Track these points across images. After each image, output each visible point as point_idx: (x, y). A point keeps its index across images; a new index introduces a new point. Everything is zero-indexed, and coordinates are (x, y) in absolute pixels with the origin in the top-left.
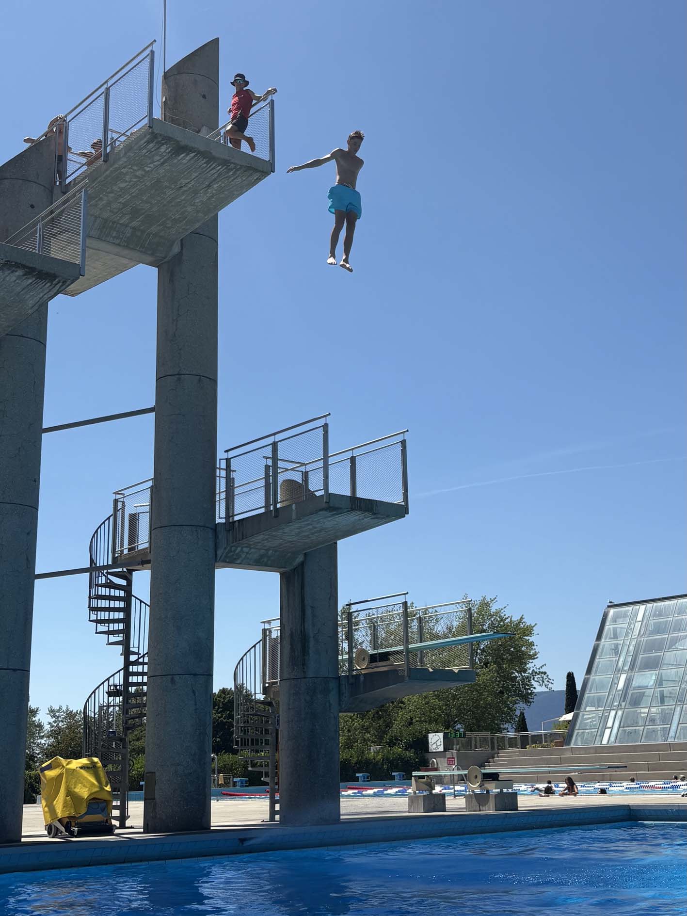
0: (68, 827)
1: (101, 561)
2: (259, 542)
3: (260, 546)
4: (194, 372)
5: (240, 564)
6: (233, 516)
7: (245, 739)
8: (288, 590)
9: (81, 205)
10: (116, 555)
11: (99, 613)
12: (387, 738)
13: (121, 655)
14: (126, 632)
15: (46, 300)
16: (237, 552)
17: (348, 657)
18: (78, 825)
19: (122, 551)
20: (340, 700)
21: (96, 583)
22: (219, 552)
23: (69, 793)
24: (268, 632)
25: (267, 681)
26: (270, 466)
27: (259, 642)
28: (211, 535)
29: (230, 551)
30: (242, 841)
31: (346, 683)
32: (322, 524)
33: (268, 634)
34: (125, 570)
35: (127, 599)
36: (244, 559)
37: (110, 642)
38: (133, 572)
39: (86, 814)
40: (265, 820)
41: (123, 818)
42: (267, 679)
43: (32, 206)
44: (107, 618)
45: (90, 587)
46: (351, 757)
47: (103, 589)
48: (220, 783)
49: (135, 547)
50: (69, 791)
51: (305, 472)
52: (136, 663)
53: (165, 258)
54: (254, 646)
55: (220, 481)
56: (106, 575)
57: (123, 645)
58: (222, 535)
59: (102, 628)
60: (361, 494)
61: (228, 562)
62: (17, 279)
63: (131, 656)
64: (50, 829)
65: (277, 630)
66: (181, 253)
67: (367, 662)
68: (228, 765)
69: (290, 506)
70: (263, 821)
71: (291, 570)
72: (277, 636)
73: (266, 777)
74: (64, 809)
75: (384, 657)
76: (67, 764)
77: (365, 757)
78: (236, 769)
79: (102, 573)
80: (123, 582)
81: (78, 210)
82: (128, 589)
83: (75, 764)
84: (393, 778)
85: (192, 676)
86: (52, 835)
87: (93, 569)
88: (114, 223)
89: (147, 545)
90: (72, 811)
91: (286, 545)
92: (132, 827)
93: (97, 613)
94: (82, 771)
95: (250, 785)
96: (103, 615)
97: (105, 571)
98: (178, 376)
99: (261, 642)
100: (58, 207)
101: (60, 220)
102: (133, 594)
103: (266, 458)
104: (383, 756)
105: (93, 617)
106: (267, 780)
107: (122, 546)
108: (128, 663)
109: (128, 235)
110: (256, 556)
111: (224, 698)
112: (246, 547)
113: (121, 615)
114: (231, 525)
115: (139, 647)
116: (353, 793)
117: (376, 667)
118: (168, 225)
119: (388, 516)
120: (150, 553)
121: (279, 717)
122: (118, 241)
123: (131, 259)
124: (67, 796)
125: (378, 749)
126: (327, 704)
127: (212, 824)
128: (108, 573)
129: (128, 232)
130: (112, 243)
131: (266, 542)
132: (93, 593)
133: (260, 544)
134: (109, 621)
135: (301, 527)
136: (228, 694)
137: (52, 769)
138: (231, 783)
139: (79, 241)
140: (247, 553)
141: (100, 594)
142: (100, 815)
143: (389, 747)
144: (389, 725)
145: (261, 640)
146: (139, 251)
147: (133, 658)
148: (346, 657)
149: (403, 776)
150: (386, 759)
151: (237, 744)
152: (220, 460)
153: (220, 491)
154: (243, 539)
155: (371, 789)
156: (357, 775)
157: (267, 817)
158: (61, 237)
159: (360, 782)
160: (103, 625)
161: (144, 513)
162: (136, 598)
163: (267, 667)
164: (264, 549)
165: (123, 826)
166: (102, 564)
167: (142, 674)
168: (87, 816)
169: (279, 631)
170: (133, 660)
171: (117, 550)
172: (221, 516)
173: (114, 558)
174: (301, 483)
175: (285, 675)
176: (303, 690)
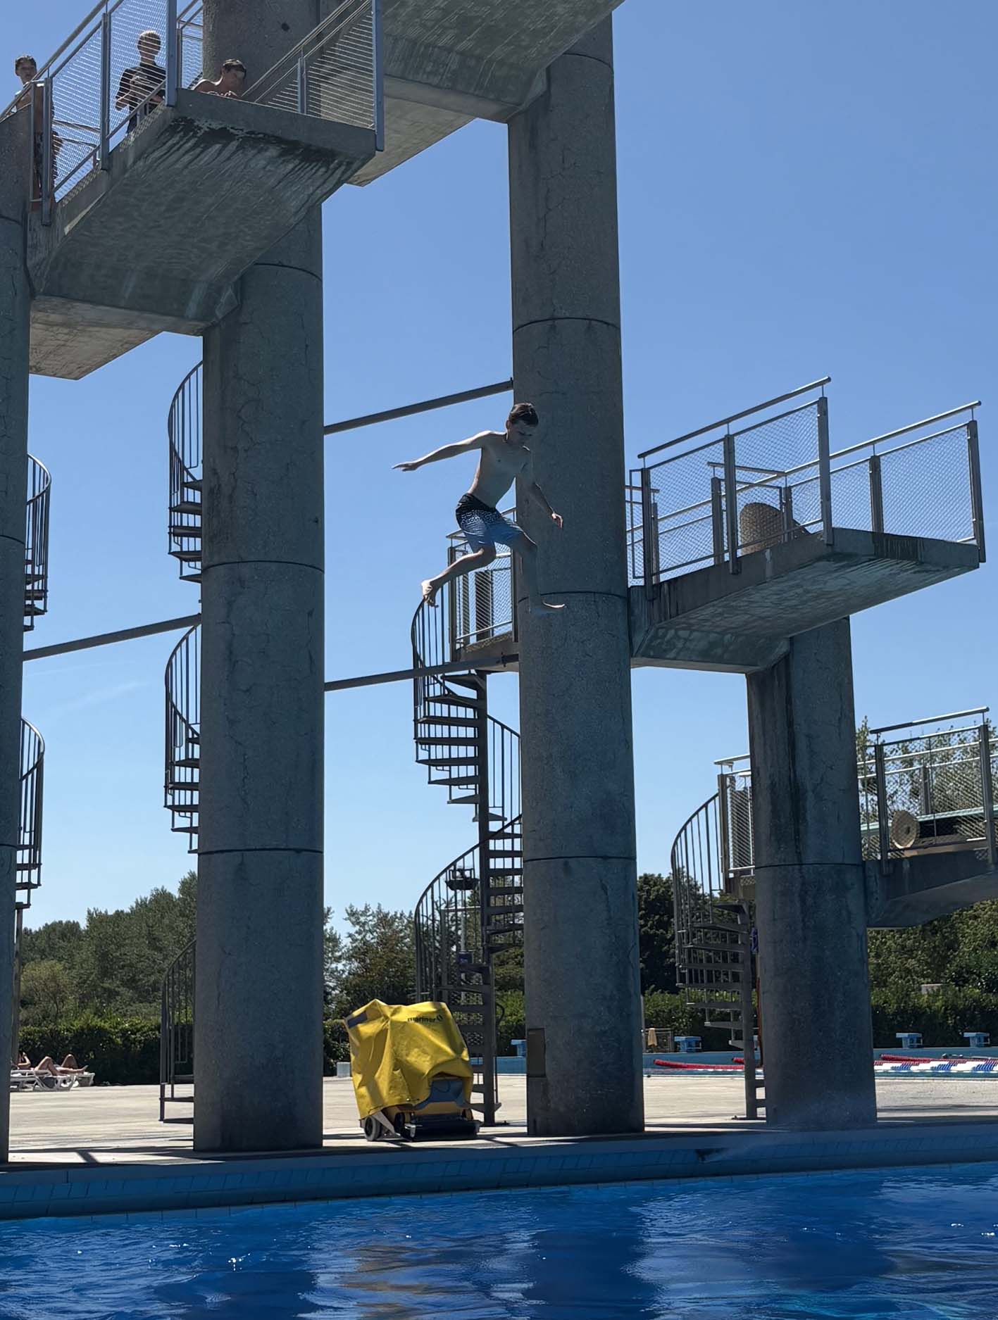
0: (398, 1122)
1: (432, 659)
2: (707, 620)
3: (710, 626)
4: (580, 314)
5: (675, 659)
6: (659, 573)
7: (696, 971)
8: (762, 705)
9: (370, 19)
10: (458, 646)
11: (433, 747)
12: (951, 969)
13: (474, 820)
14: (481, 780)
15: (318, 200)
16: (668, 637)
17: (878, 827)
18: (416, 1120)
19: (467, 640)
20: (866, 904)
21: (424, 695)
22: (638, 639)
23: (398, 1064)
24: (728, 780)
25: (732, 869)
26: (720, 480)
27: (714, 798)
28: (620, 607)
29: (655, 637)
30: (702, 1154)
31: (878, 876)
32: (822, 586)
33: (728, 783)
34: (473, 671)
35: (480, 721)
36: (681, 650)
37: (453, 798)
38: (488, 676)
39: (429, 1100)
40: (738, 1117)
41: (490, 1107)
42: (732, 864)
43: (285, 27)
44: (446, 756)
45: (416, 703)
46: (885, 1002)
47: (438, 705)
48: (649, 1044)
49: (488, 632)
50: (397, 1060)
51: (786, 488)
52: (500, 835)
53: (520, 104)
54: (706, 806)
55: (632, 510)
56: (441, 681)
57: (476, 804)
58: (640, 609)
59: (439, 774)
60: (891, 526)
61: (653, 657)
62: (268, 164)
63: (491, 823)
64: (368, 1124)
65: (744, 776)
66: (547, 95)
67: (914, 836)
68: (664, 1011)
69: (762, 552)
70: (736, 1118)
71: (766, 669)
72: (745, 788)
73: (736, 1039)
74: (391, 1092)
75: (948, 826)
76: (393, 1014)
77: (911, 1004)
78: (676, 1020)
79: (435, 678)
80: (471, 694)
81: (366, 29)
82: (479, 705)
83: (406, 1013)
84: (965, 1043)
85: (600, 859)
86: (372, 1137)
87: (419, 672)
88: (427, 46)
89: (510, 628)
90: (405, 1096)
91: (756, 624)
92: (505, 1124)
93: (429, 748)
94: (419, 1026)
95: (704, 1050)
96: (440, 752)
97: (440, 676)
98: (550, 323)
99: (717, 798)
100: (331, 26)
101: (334, 50)
102: (488, 713)
103: (714, 465)
104: (946, 1002)
105: (423, 755)
106: (739, 1044)
107: (466, 630)
108: (485, 836)
109: (454, 67)
110: (703, 644)
111: (648, 891)
112: (684, 629)
113: (471, 751)
114: (654, 590)
115: (503, 807)
116: (893, 1068)
117: (931, 845)
118: (524, 44)
119: (946, 567)
120: (516, 640)
121: (756, 933)
122: (436, 80)
123: (460, 111)
124: (394, 1070)
125: (935, 989)
126: (844, 913)
127: (647, 1121)
128: (444, 678)
129: (454, 61)
130: (426, 84)
131: (718, 619)
132: (421, 715)
133: (709, 623)
134: (450, 762)
135: (783, 591)
136: (655, 885)
137: (368, 1022)
138: (670, 1045)
139: (371, 87)
140: (686, 640)
141: (432, 714)
142: (453, 1103)
143: (956, 985)
144: (952, 946)
145: (716, 795)
146: (473, 94)
147: (494, 826)
148: (875, 825)
149: (986, 1039)
150: (951, 1008)
151: (682, 981)
152: (631, 471)
153: (632, 525)
154: (678, 615)
155: (924, 1061)
156: (899, 1035)
157: (742, 1109)
158: (336, 81)
159: (905, 1048)
160: (440, 768)
161: (501, 569)
162: (495, 721)
163: (731, 844)
164: (716, 633)
165: (490, 1122)
166: (434, 664)
167: (512, 854)
168: (431, 1104)
169: (749, 779)
170: (496, 830)
171: (458, 637)
172: (637, 574)
173: (454, 652)
174: (778, 507)
175: (764, 860)
176: (797, 885)
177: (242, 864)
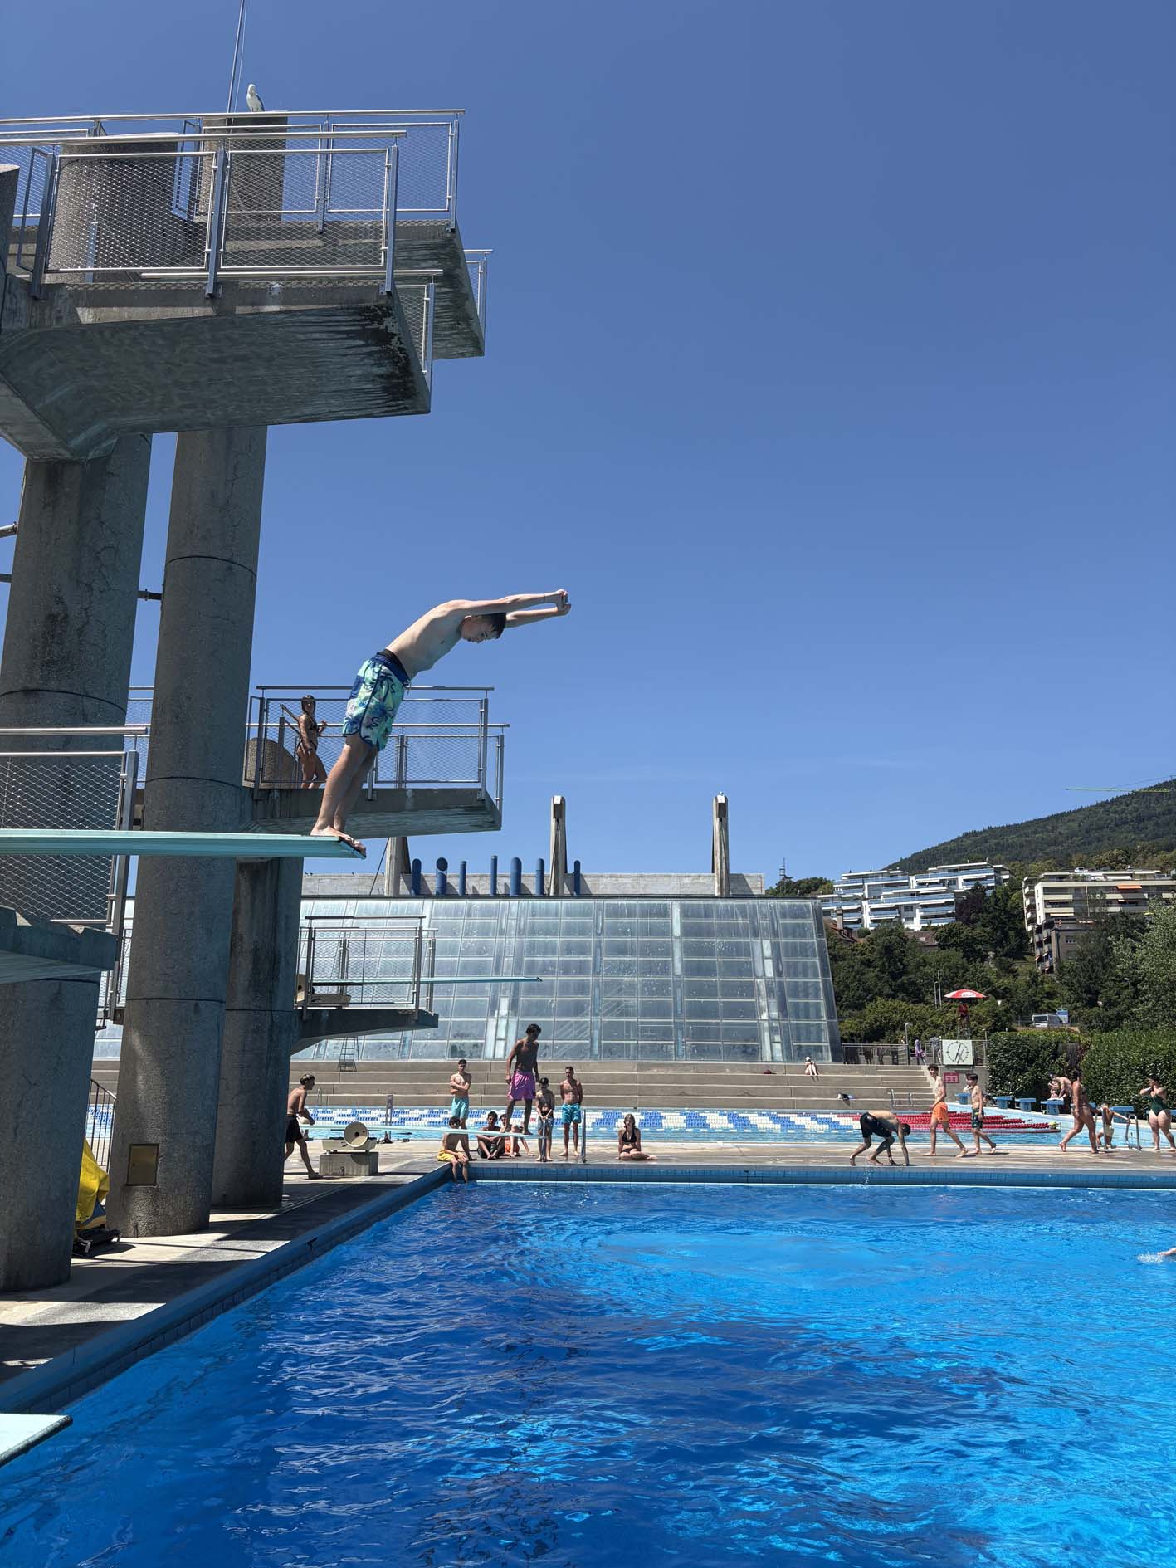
98: (228, 564)
175: (239, 1004)
176: (267, 1026)
177: (59, 993)
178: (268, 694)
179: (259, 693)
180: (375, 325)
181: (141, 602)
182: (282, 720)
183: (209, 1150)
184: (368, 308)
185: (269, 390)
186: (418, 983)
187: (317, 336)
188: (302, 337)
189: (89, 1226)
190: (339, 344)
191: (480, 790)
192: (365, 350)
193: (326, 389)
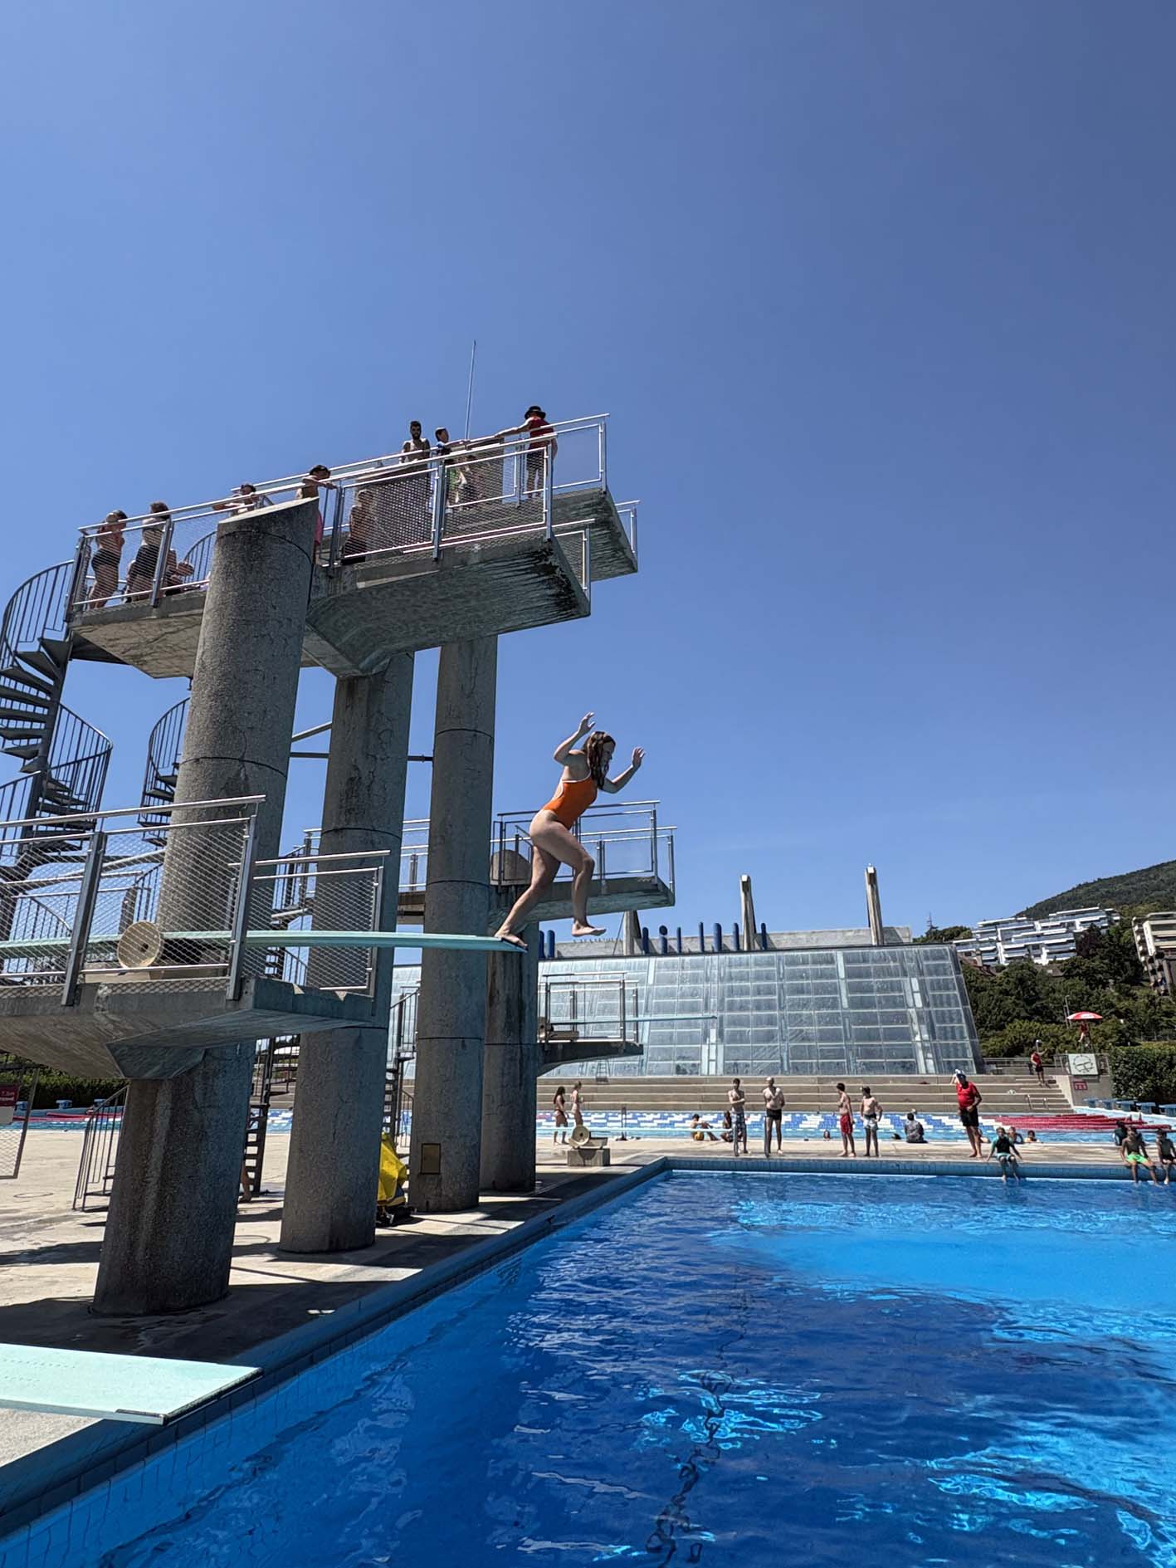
85: (479, 1041)
98: (474, 732)
168: (396, 1199)
175: (498, 1040)
176: (519, 1056)
178: (505, 819)
179: (499, 819)
180: (543, 562)
181: (409, 763)
182: (517, 836)
183: (477, 1148)
184: (537, 552)
185: (481, 614)
186: (624, 1022)
187: (505, 575)
188: (495, 577)
189: (392, 1204)
190: (521, 578)
191: (653, 877)
192: (539, 579)
193: (518, 608)
